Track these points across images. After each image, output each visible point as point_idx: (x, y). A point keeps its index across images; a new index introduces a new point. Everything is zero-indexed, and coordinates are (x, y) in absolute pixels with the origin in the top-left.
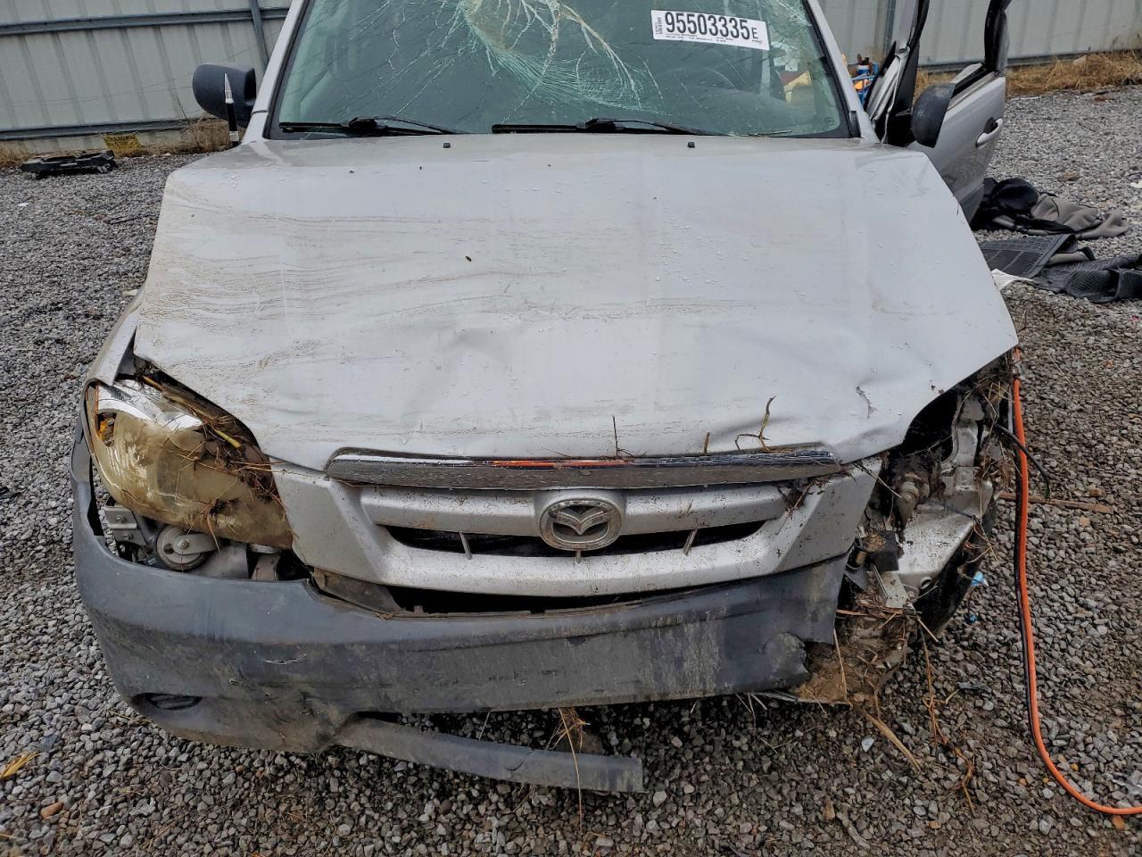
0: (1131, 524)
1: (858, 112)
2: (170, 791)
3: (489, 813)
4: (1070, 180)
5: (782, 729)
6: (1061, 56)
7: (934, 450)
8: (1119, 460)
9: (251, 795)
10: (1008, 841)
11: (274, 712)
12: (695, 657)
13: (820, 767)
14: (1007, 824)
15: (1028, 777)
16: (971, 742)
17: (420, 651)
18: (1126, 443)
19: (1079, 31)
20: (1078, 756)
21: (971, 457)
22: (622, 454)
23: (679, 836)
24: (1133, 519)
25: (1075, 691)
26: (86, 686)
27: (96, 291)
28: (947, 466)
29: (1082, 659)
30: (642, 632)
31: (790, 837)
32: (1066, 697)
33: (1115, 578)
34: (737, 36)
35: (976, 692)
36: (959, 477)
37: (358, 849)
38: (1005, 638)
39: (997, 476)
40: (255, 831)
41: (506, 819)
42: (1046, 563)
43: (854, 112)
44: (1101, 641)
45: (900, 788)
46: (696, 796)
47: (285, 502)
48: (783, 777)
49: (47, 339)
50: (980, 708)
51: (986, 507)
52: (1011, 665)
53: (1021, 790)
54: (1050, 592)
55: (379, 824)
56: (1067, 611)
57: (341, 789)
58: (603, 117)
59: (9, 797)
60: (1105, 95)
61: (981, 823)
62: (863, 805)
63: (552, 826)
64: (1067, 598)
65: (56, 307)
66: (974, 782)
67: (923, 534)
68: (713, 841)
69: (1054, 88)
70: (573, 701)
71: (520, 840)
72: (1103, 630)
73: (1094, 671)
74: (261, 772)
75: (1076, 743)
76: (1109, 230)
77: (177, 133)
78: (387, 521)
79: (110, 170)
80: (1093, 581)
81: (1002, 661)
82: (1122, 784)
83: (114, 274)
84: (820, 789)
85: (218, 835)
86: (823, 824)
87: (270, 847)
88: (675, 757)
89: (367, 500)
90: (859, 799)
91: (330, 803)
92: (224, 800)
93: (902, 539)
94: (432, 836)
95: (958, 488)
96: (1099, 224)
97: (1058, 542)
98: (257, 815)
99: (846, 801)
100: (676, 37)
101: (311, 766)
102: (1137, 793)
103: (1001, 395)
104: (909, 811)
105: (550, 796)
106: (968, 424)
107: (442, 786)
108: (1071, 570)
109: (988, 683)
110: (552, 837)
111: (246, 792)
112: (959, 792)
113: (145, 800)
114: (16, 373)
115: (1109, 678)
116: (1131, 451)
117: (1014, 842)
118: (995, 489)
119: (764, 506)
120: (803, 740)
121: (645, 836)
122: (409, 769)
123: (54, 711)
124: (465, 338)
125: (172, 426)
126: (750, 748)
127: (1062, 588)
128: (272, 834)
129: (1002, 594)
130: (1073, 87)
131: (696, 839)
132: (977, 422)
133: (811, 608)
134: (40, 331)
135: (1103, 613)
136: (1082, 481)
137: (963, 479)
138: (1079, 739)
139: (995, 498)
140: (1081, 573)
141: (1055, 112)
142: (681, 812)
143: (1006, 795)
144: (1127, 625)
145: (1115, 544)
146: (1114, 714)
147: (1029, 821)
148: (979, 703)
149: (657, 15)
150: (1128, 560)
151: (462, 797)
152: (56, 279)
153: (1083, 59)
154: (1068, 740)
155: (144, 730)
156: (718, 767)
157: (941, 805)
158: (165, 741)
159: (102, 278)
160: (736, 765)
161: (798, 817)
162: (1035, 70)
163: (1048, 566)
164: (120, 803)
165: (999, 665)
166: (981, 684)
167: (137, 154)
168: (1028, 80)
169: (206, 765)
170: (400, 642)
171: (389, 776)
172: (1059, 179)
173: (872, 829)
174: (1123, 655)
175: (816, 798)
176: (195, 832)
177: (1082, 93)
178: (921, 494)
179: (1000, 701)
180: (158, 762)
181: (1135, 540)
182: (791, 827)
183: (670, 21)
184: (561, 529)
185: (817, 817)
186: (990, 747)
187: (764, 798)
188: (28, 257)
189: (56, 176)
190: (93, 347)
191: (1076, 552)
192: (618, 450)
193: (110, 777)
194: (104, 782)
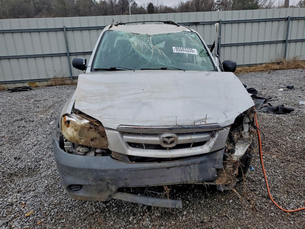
0: (285, 157)
1: (217, 67)
2: (68, 217)
3: (146, 218)
4: (264, 89)
5: (211, 199)
6: (259, 64)
7: (240, 128)
8: (281, 145)
9: (88, 218)
10: (264, 218)
11: (100, 188)
12: (193, 173)
13: (221, 206)
14: (264, 215)
15: (267, 206)
16: (254, 199)
17: (135, 170)
18: (283, 141)
19: (263, 58)
20: (278, 201)
21: (248, 130)
22: (177, 125)
23: (190, 220)
24: (286, 156)
25: (276, 189)
26: (44, 197)
27: (31, 116)
28: (243, 132)
29: (277, 183)
30: (182, 167)
31: (216, 220)
32: (274, 190)
33: (283, 167)
34: (191, 52)
35: (254, 190)
36: (246, 135)
37: (116, 226)
38: (259, 179)
39: (253, 134)
40: (90, 224)
41: (150, 219)
42: (267, 165)
43: (216, 67)
44: (281, 179)
45: (239, 209)
46: (193, 212)
47: (108, 137)
48: (213, 208)
49: (21, 126)
50: (255, 193)
51: (252, 141)
52: (261, 185)
53: (266, 208)
54: (268, 170)
55: (120, 222)
56: (273, 174)
57: (110, 215)
58: (164, 67)
59: (29, 220)
60: (270, 72)
61: (258, 215)
62: (231, 213)
63: (161, 220)
64: (272, 171)
65: (22, 119)
66: (256, 207)
67: (239, 147)
68: (198, 221)
69: (258, 71)
70: (167, 184)
71: (154, 223)
72: (281, 177)
73: (280, 185)
74: (90, 213)
75: (277, 198)
76: (274, 99)
77: (46, 82)
78: (128, 141)
79: (30, 90)
80: (278, 168)
81: (259, 184)
82: (288, 206)
83: (35, 112)
84: (221, 210)
85: (81, 225)
86: (223, 216)
87: (94, 227)
88: (187, 205)
89: (125, 137)
90: (230, 211)
91: (107, 218)
92: (81, 219)
93: (235, 148)
94: (133, 223)
95: (246, 137)
96: (272, 98)
97: (269, 160)
98: (90, 221)
99: (227, 212)
100: (178, 52)
101: (101, 211)
102: (292, 208)
103: (252, 116)
104: (242, 214)
105: (159, 214)
106: (246, 123)
107: (133, 214)
108: (273, 166)
109: (257, 188)
110: (161, 222)
111: (87, 217)
112: (253, 209)
113: (63, 219)
114: (14, 134)
115: (283, 186)
116: (284, 143)
117: (266, 218)
118: (253, 137)
119: (206, 137)
120: (216, 201)
121: (183, 221)
122: (125, 211)
123: (37, 202)
124: (144, 104)
125: (83, 123)
126: (204, 203)
127: (271, 169)
128: (94, 225)
129: (258, 171)
130: (263, 71)
131: (194, 221)
132: (248, 123)
133: (218, 161)
134: (18, 125)
135: (281, 174)
136: (273, 149)
137: (247, 135)
138: (278, 197)
139: (254, 139)
140: (275, 166)
141: (259, 76)
142: (190, 215)
143: (263, 209)
144: (286, 176)
145: (282, 161)
146: (285, 193)
147: (269, 214)
148: (255, 192)
149: (174, 48)
150: (285, 164)
151: (139, 215)
152: (21, 113)
153: (264, 65)
154: (275, 198)
155: (60, 205)
156: (198, 207)
157: (249, 212)
158: (65, 207)
159: (33, 113)
160: (201, 206)
161: (217, 216)
162: (254, 67)
163: (268, 165)
164: (57, 220)
165: (259, 185)
166: (255, 188)
167: (36, 87)
168: (252, 69)
169: (76, 212)
170: (131, 169)
171: (121, 212)
172: (262, 89)
173: (234, 217)
174: (286, 182)
175: (221, 212)
176: (76, 225)
177: (265, 72)
178: (238, 137)
179: (260, 192)
180: (64, 212)
181: (286, 160)
182: (216, 218)
183: (176, 49)
184: (165, 142)
185: (221, 216)
186: (258, 200)
187: (209, 212)
188: (13, 109)
189: (16, 92)
190: (32, 128)
191: (273, 162)
192: (177, 124)
193: (53, 215)
194: (52, 216)
